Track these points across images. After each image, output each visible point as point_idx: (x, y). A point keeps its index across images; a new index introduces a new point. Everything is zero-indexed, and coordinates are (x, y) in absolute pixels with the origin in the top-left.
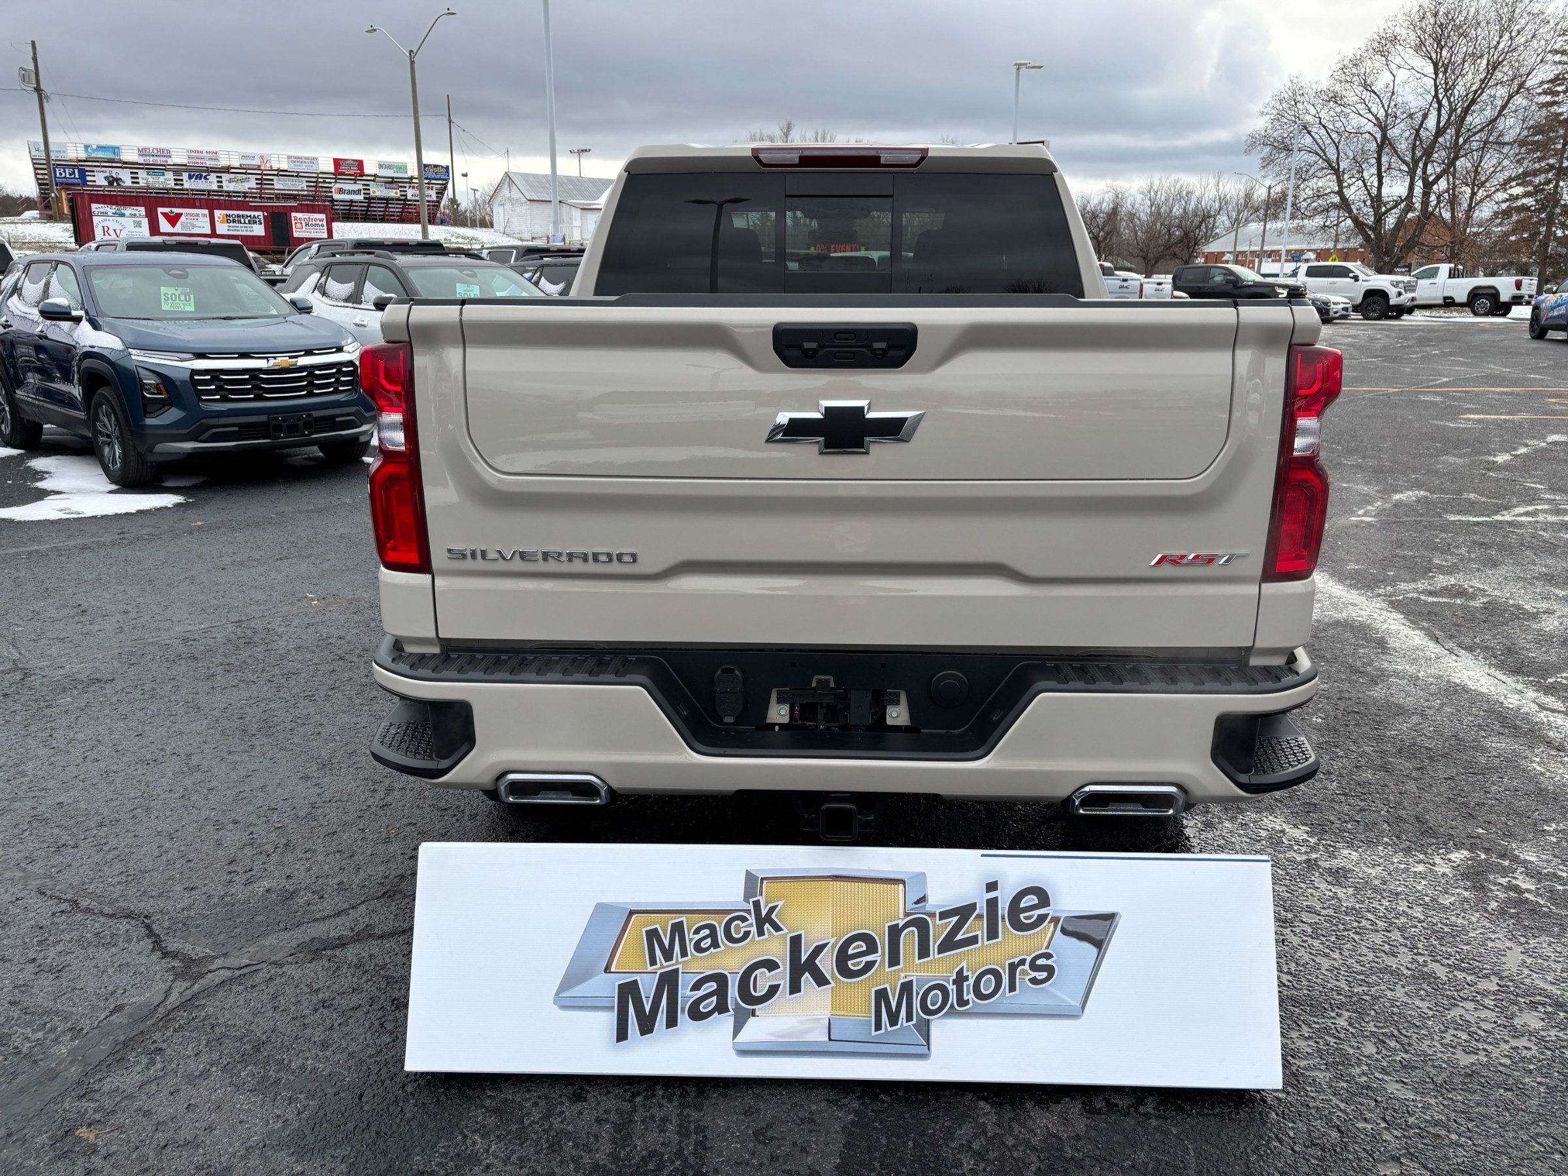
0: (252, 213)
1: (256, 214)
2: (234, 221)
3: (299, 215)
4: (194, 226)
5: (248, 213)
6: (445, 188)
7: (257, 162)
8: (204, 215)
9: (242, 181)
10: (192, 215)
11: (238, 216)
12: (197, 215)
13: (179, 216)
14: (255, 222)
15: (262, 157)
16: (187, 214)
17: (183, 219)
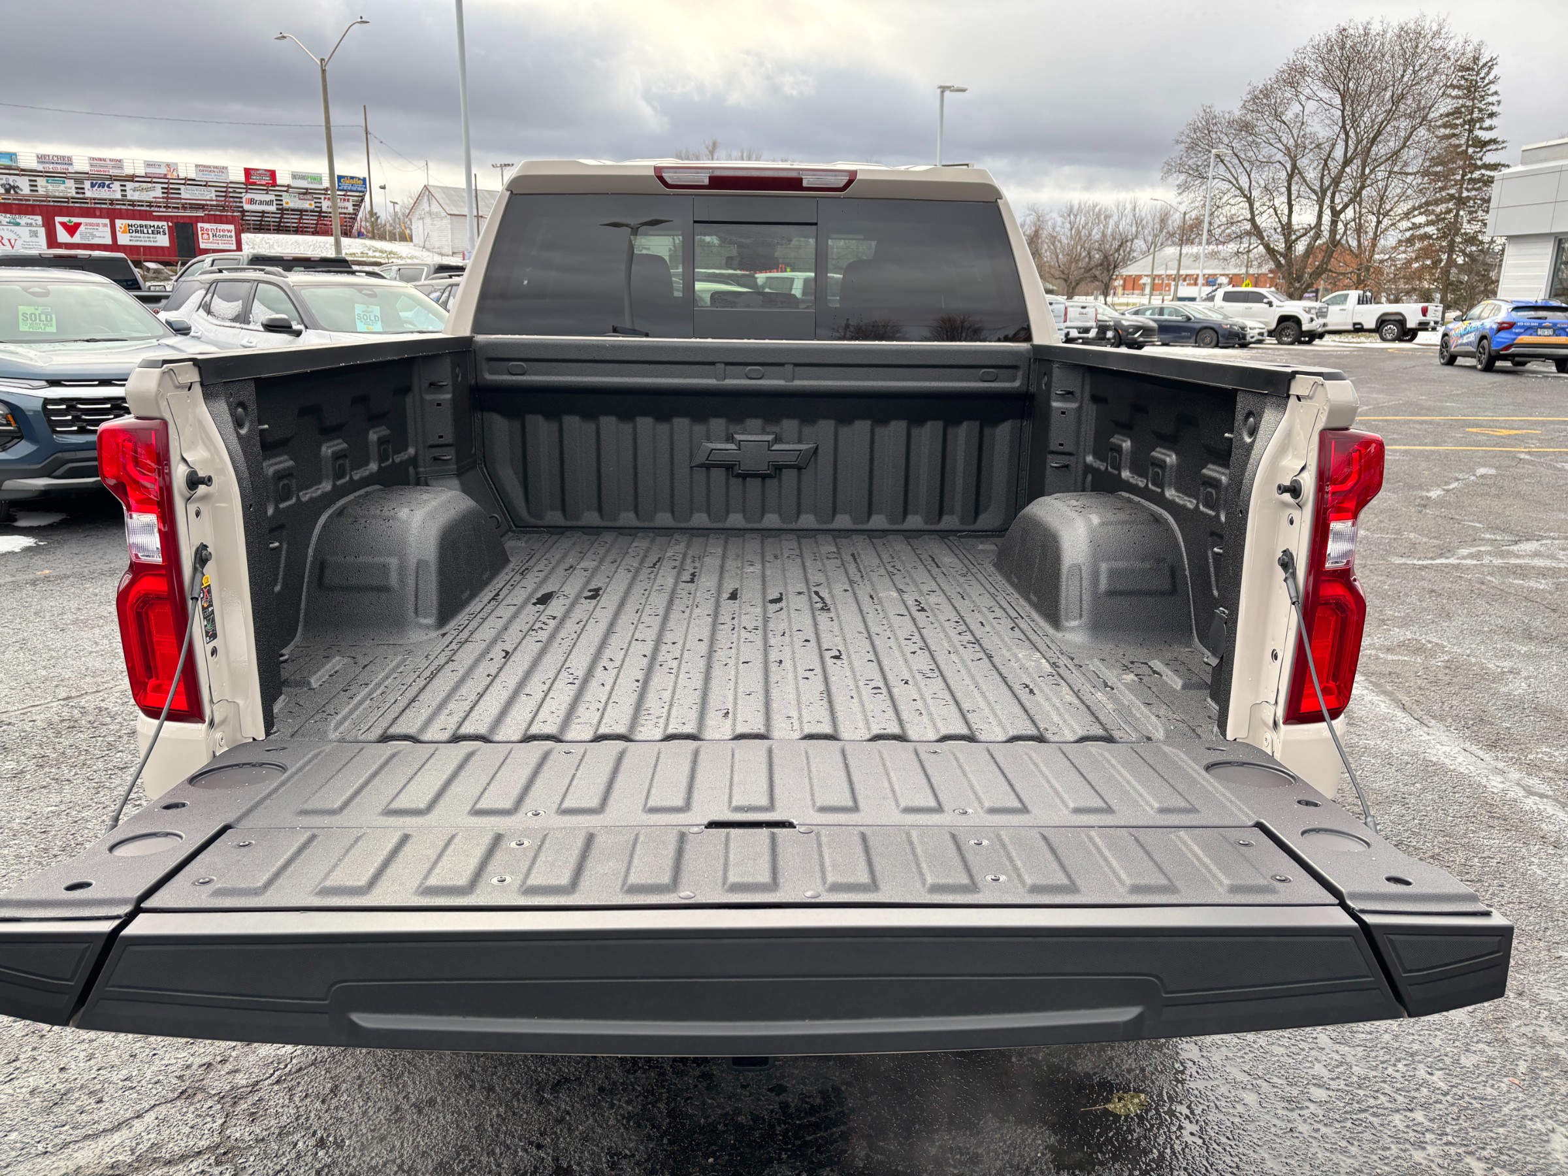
0: (156, 223)
1: (160, 224)
2: (136, 232)
3: (206, 226)
4: (94, 236)
5: (152, 223)
6: (362, 200)
7: (163, 171)
8: (105, 225)
9: (147, 190)
10: (91, 224)
11: (141, 226)
12: (98, 225)
13: (78, 225)
14: (158, 233)
15: (168, 165)
16: (86, 224)
17: (82, 228)
